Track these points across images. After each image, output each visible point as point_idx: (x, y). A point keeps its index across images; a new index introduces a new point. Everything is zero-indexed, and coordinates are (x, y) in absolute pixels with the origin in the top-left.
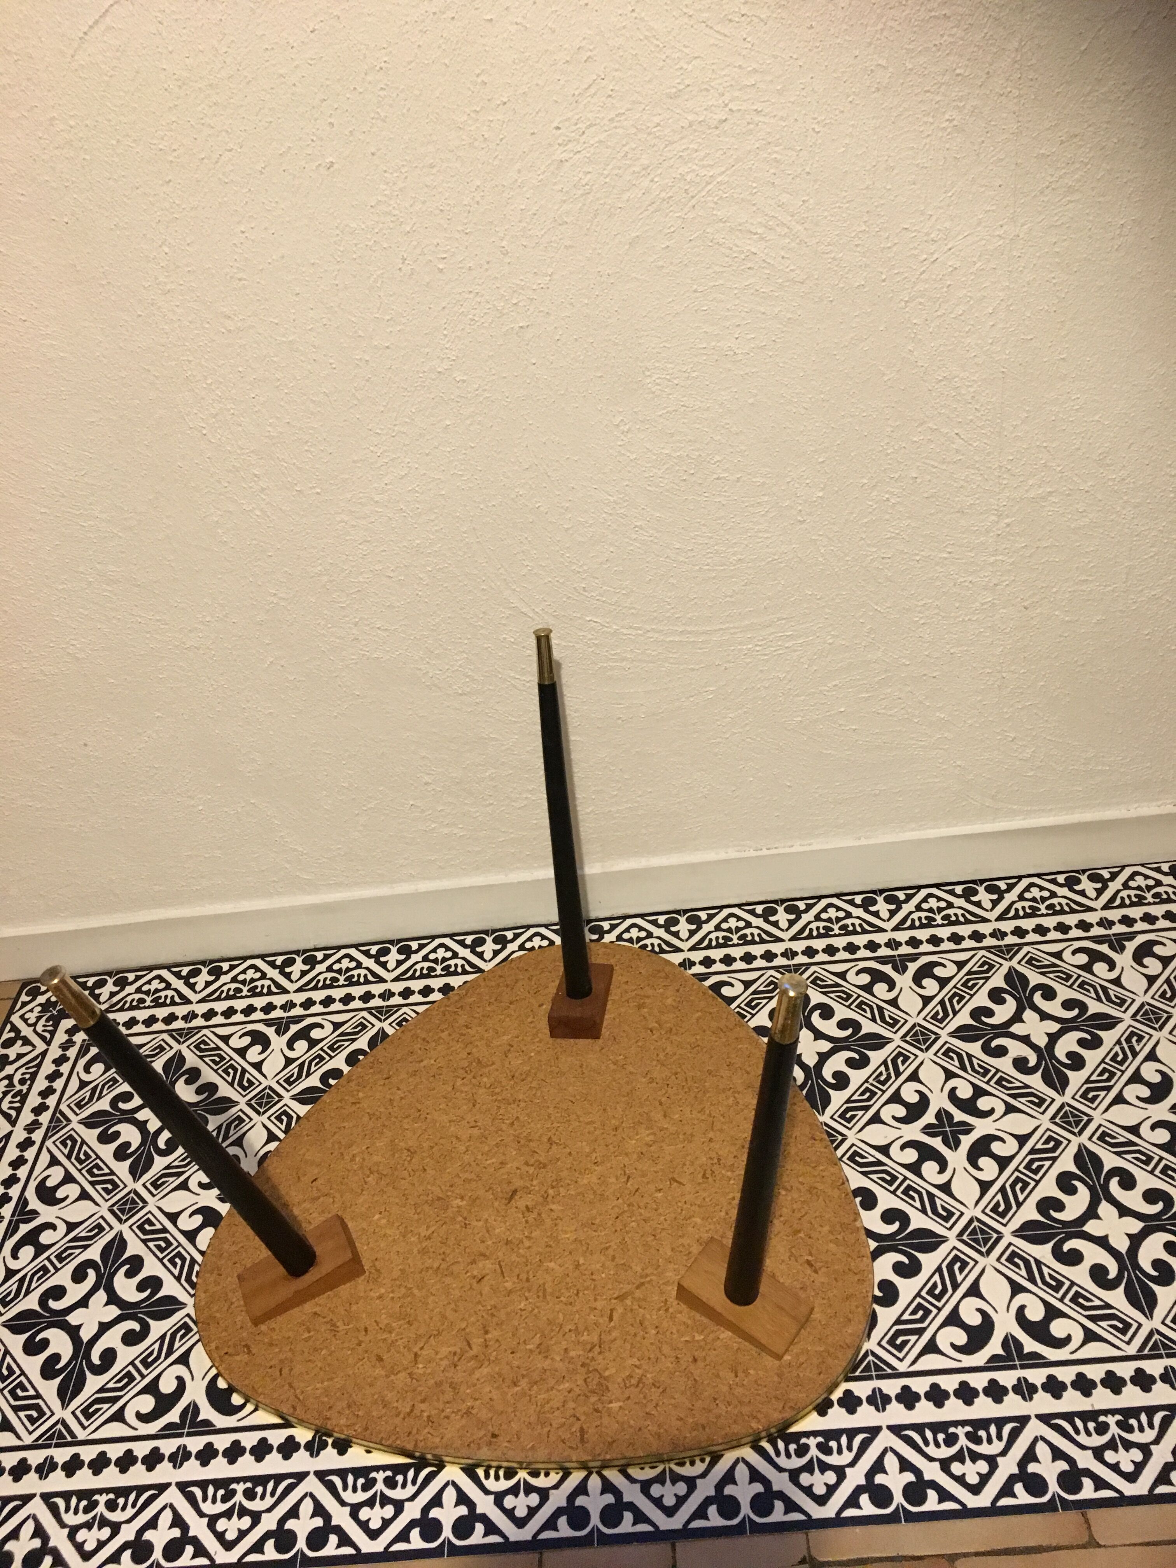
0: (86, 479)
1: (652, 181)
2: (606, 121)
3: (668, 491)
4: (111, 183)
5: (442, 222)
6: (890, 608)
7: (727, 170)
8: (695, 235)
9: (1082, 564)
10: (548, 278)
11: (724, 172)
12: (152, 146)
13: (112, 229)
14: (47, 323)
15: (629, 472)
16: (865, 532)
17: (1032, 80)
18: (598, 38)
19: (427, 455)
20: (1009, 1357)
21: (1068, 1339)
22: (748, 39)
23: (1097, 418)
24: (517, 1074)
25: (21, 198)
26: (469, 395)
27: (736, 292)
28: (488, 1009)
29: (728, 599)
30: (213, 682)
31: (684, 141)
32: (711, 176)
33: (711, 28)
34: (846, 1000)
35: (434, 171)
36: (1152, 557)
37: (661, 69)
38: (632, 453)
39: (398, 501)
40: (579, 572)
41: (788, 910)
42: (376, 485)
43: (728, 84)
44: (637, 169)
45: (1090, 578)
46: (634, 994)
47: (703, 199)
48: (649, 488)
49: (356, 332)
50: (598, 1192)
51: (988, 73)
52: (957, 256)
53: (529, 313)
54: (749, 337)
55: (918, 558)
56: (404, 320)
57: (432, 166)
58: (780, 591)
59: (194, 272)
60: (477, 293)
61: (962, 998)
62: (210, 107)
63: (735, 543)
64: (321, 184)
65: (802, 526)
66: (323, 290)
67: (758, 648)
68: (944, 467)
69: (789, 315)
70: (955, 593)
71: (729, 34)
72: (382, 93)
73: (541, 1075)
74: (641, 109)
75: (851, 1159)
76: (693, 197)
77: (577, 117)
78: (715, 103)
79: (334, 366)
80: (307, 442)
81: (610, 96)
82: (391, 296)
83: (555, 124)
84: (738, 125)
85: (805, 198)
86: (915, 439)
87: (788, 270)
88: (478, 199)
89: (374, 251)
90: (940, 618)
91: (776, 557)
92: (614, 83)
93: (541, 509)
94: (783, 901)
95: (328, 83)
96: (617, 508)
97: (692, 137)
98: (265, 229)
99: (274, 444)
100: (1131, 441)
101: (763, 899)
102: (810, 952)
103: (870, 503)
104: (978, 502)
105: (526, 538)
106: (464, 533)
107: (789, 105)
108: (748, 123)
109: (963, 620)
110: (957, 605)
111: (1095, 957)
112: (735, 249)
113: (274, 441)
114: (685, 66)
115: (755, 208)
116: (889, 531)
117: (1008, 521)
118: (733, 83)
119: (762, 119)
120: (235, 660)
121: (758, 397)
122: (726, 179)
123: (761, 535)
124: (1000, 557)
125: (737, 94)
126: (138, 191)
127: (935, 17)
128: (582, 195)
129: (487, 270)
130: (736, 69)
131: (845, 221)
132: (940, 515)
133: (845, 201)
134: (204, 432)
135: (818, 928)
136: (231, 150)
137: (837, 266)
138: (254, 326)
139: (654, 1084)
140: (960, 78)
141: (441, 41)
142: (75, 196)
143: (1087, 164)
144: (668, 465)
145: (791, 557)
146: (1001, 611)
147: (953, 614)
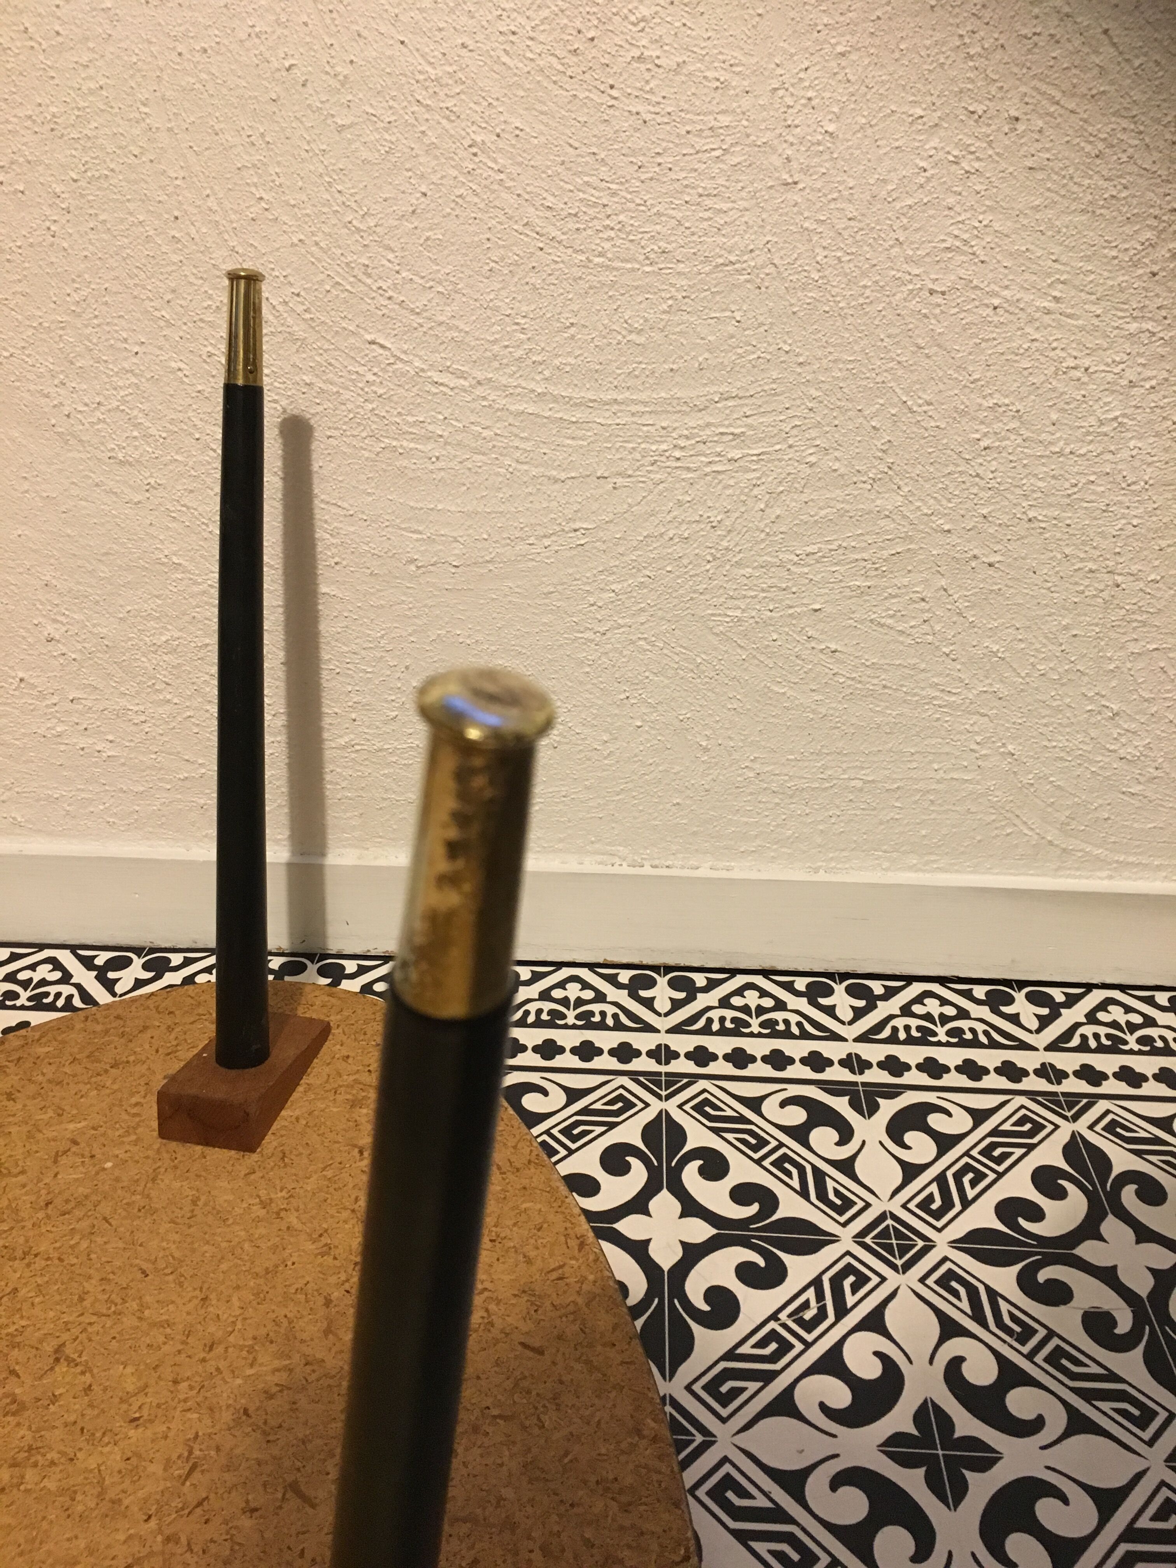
3: (541, 71)
6: (929, 404)
16: (904, 228)
24: (58, 1201)
28: (67, 1069)
29: (633, 337)
34: (756, 1149)
39: (21, 12)
40: (358, 230)
41: (673, 984)
46: (352, 1078)
48: (505, 59)
50: (111, 1494)
55: (996, 302)
58: (731, 336)
61: (979, 1177)
63: (658, 214)
65: (789, 196)
67: (677, 454)
70: (1054, 390)
73: (105, 1209)
75: (716, 1494)
90: (1019, 441)
91: (733, 258)
93: (295, 72)
94: (668, 969)
96: (441, 94)
101: (635, 960)
102: (701, 1056)
103: (923, 164)
106: (144, 105)
109: (1060, 454)
110: (1054, 416)
116: (950, 234)
123: (708, 202)
124: (1149, 325)
132: (1050, 213)
135: (722, 1019)
139: (329, 1260)
144: (545, 13)
145: (760, 261)
146: (1132, 444)
147: (1043, 436)
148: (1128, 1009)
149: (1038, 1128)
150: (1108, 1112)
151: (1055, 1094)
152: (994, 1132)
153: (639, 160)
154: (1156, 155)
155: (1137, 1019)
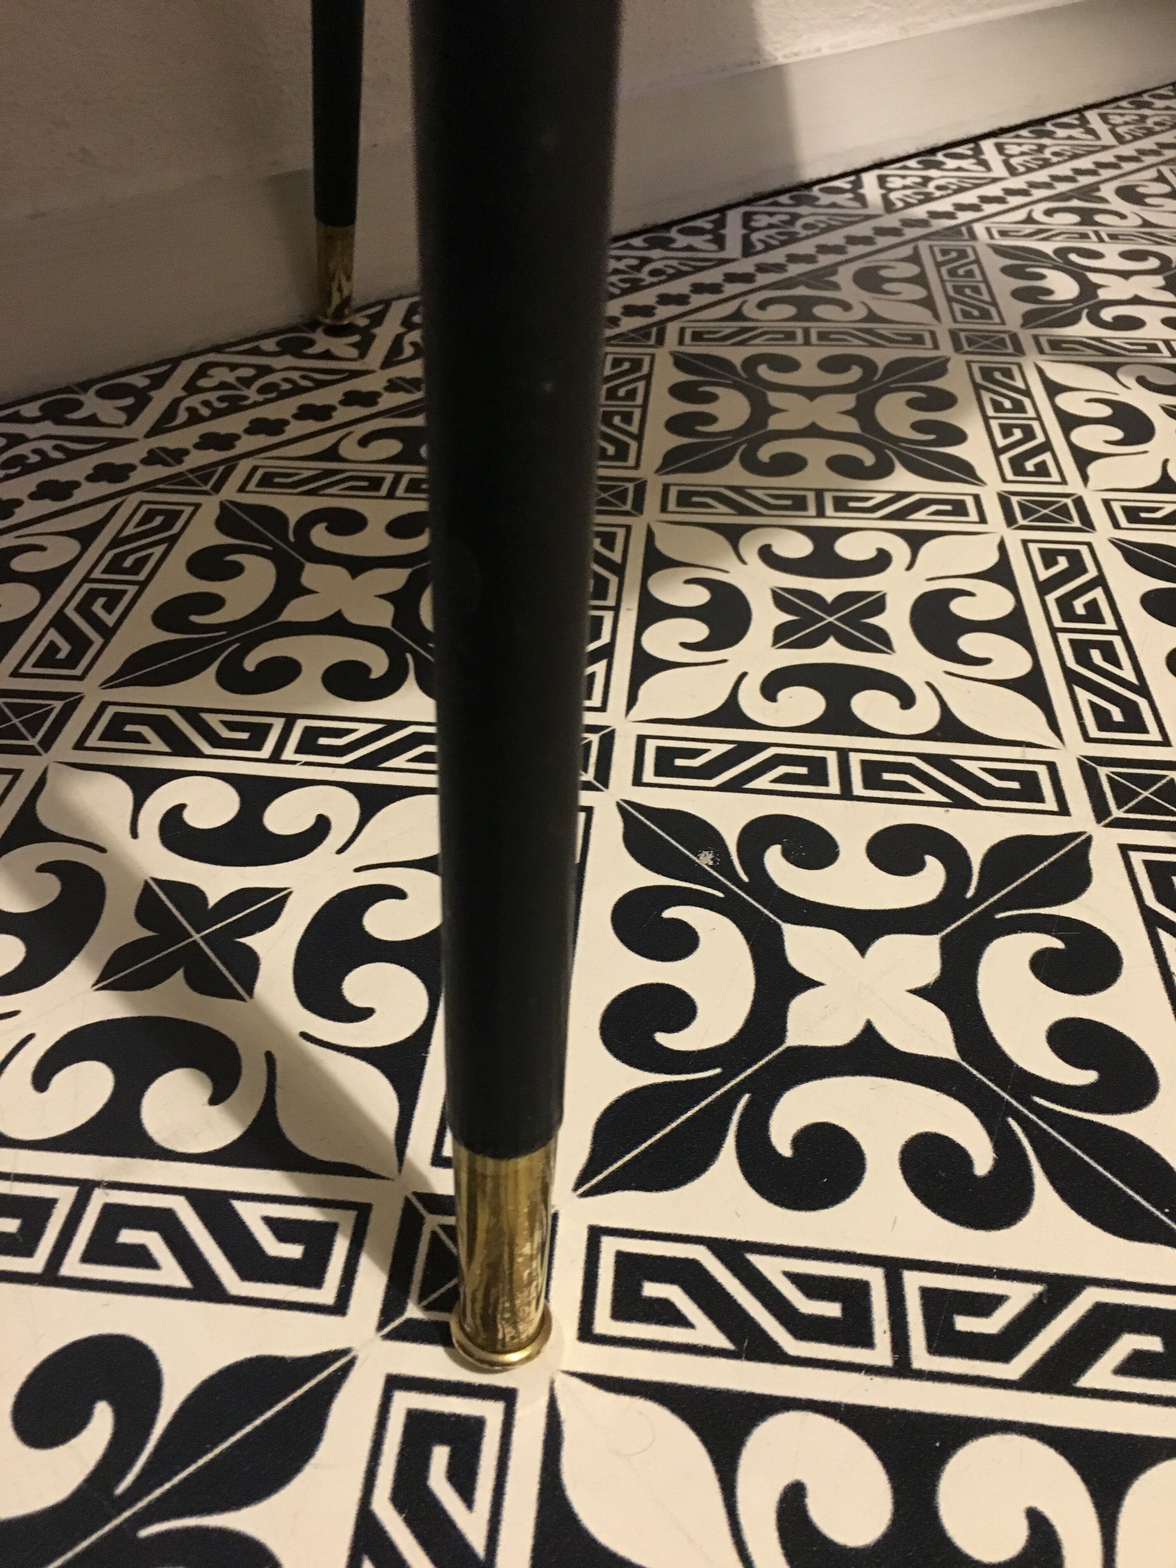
148: (233, 367)
149: (172, 517)
150: (255, 468)
151: (181, 474)
152: (116, 542)
155: (249, 372)
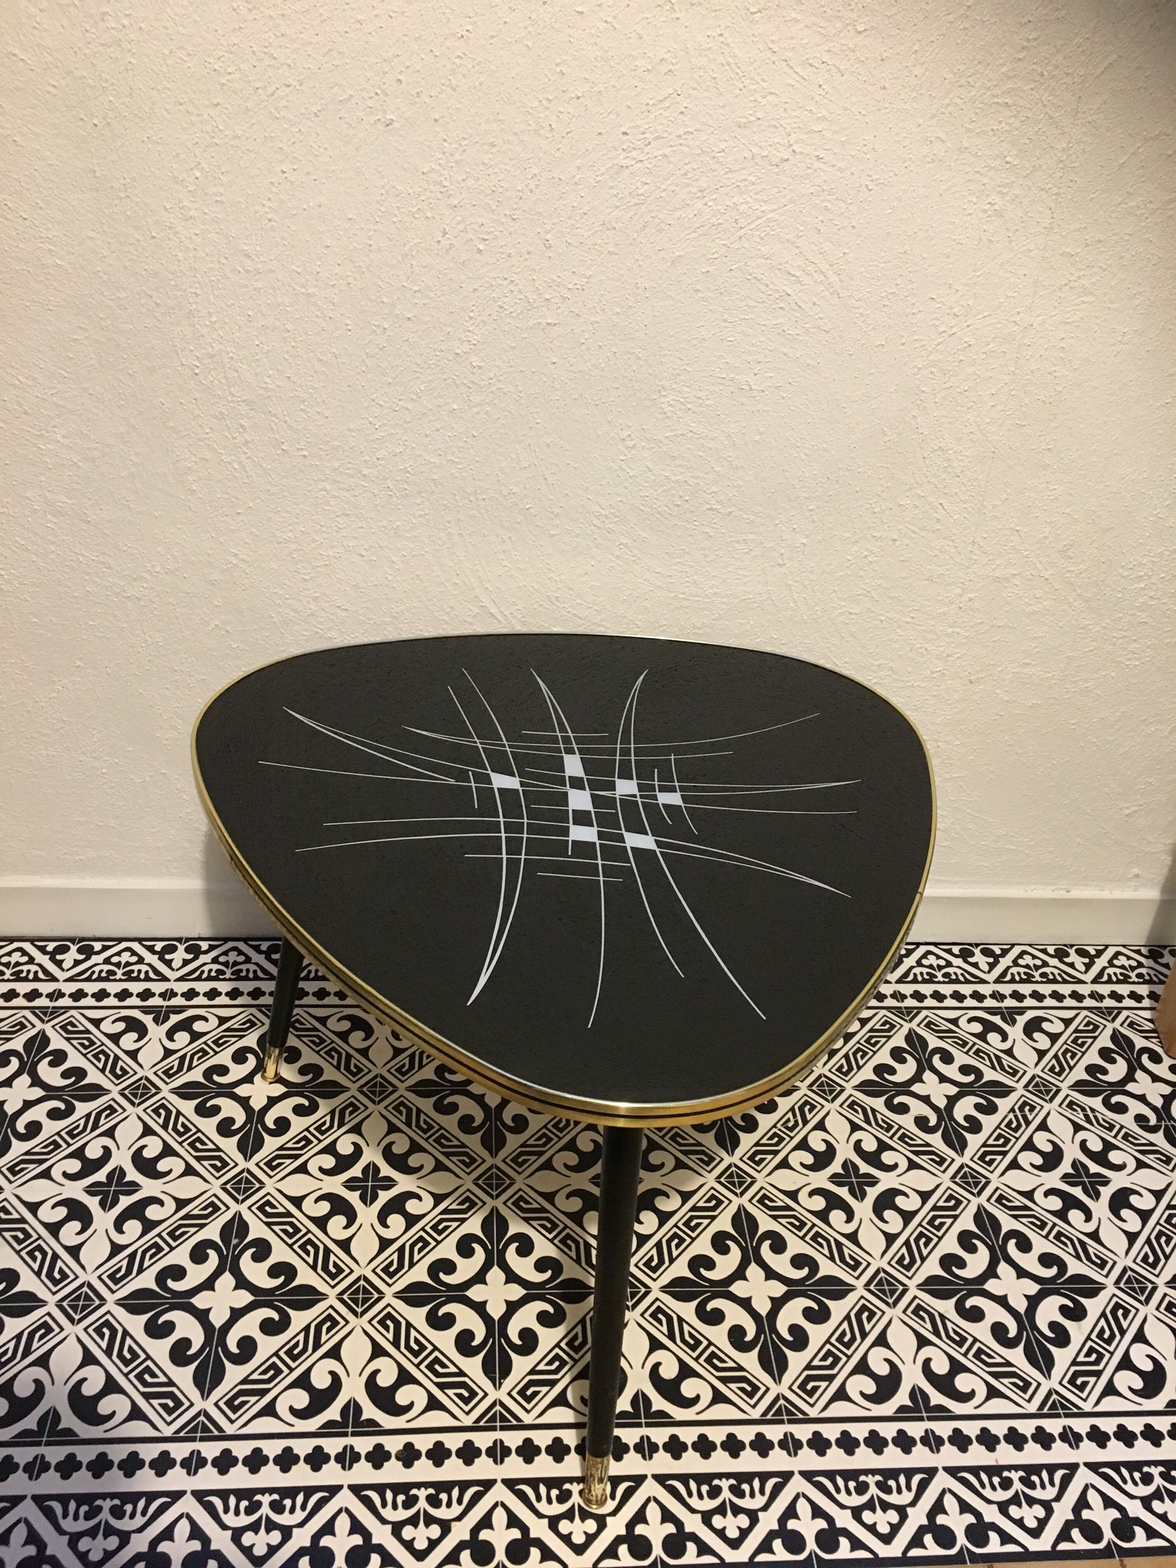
0: (55, 399)
1: (706, 204)
2: (673, 136)
3: (659, 513)
4: (154, 93)
5: (491, 202)
7: (779, 208)
8: (737, 266)
9: (1029, 648)
10: (586, 280)
11: (775, 210)
12: (206, 64)
13: (143, 142)
14: (50, 226)
15: (626, 488)
16: (838, 585)
17: (1071, 181)
18: (682, 53)
19: (427, 436)
20: (916, 1408)
21: (971, 1395)
22: (824, 87)
23: (1068, 511)
25: (51, 89)
26: (482, 383)
27: (764, 328)
29: (696, 631)
30: (147, 638)
31: (745, 172)
32: (763, 211)
33: (791, 67)
35: (494, 150)
36: (1091, 651)
37: (737, 97)
38: (633, 470)
39: (387, 479)
40: (555, 581)
42: (367, 458)
43: (796, 125)
44: (694, 190)
45: (1034, 663)
47: (750, 232)
48: (642, 507)
49: (379, 296)
51: (1034, 166)
52: (974, 334)
53: (559, 311)
54: (767, 375)
55: (883, 618)
56: (432, 295)
57: (493, 145)
58: (747, 631)
59: (223, 202)
60: (512, 281)
61: (865, 1054)
62: (277, 37)
63: (714, 576)
64: (377, 139)
65: (781, 569)
66: (355, 247)
68: (923, 534)
69: (809, 362)
71: (806, 78)
72: (457, 61)
74: (709, 132)
75: (760, 1201)
76: (741, 228)
77: (646, 126)
78: (781, 141)
79: (350, 328)
80: (303, 401)
81: (682, 113)
82: (424, 267)
83: (624, 129)
84: (798, 167)
85: (847, 251)
86: (901, 503)
87: (817, 317)
88: (533, 187)
89: (416, 218)
91: (750, 596)
92: (689, 100)
93: (532, 510)
95: (405, 39)
96: (607, 522)
97: (752, 170)
98: (308, 173)
99: (268, 397)
100: (1094, 538)
103: (849, 558)
104: (947, 573)
105: (510, 538)
106: (448, 522)
107: (850, 158)
108: (808, 168)
109: (912, 686)
110: (910, 669)
111: (989, 1027)
112: (771, 286)
113: (269, 394)
114: (760, 99)
115: (797, 251)
116: (861, 588)
117: (971, 595)
118: (801, 125)
119: (821, 166)
120: (177, 618)
121: (764, 436)
122: (777, 217)
123: (740, 572)
124: (958, 630)
125: (803, 137)
126: (181, 107)
127: (997, 103)
128: (636, 204)
129: (526, 260)
130: (806, 113)
131: (879, 280)
132: (911, 580)
133: (882, 261)
134: (197, 371)
136: (289, 86)
137: (863, 322)
138: (274, 271)
140: (1008, 166)
141: (529, 22)
142: (112, 99)
143: (1105, 270)
144: (665, 488)
145: (764, 598)
146: (948, 682)
147: (904, 678)
148: (938, 957)
149: (893, 1027)
150: (927, 1016)
151: (900, 1008)
152: (871, 1030)
153: (707, 552)
154: (963, 556)
155: (943, 963)
